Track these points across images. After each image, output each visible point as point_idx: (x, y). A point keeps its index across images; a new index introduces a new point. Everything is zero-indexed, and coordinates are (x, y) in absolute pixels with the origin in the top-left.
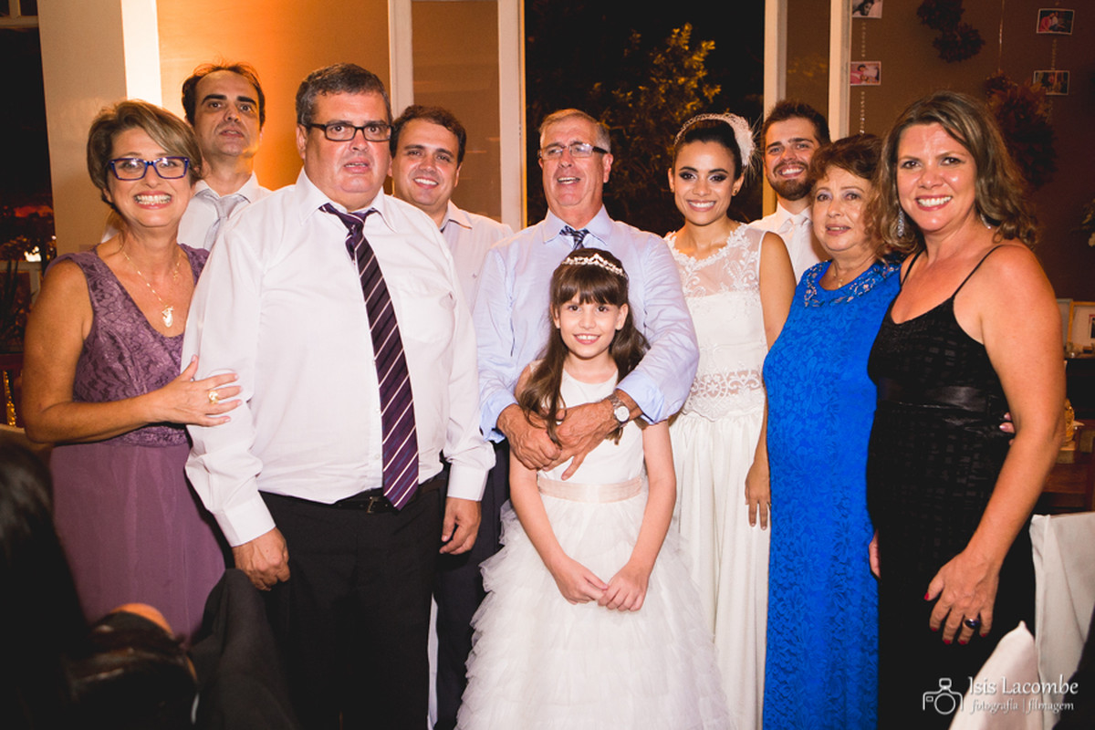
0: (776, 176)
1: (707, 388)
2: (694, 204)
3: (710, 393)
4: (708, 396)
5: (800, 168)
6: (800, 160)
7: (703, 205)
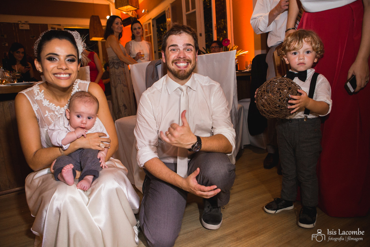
0: (173, 65)
2: (58, 76)
5: (187, 63)
6: (188, 58)
7: (65, 76)
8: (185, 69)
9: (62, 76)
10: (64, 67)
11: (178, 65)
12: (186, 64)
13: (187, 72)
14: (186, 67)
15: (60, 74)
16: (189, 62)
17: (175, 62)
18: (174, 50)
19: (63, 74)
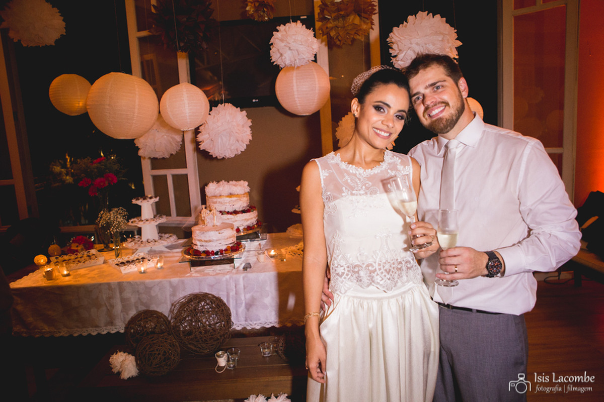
1: (384, 267)
3: (386, 270)
4: (385, 273)
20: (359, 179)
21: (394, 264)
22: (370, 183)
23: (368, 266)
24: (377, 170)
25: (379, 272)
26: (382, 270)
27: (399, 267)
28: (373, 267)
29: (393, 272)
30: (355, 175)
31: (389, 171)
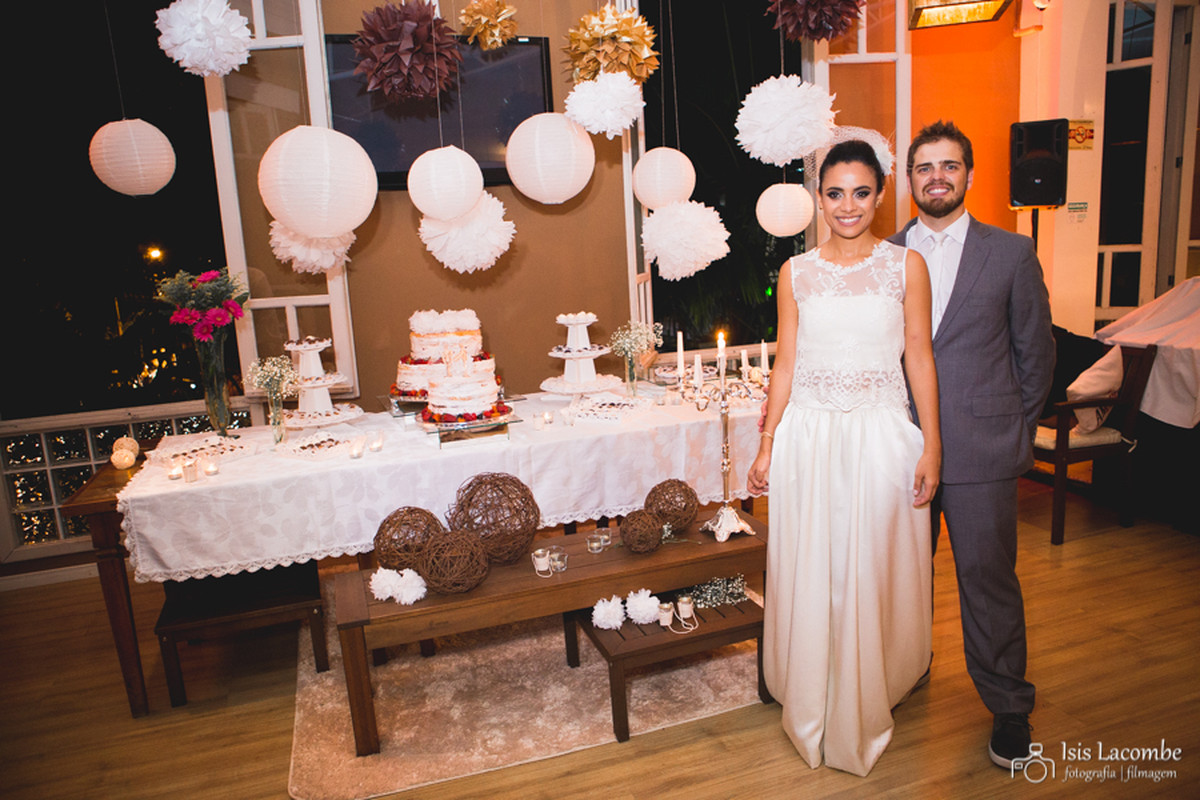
8: (942, 197)
9: (846, 221)
10: (849, 209)
11: (932, 192)
12: (944, 190)
13: (946, 204)
14: (944, 194)
15: (844, 218)
16: (951, 187)
17: (927, 189)
18: (925, 170)
19: (848, 218)
20: (834, 278)
21: (858, 380)
22: (845, 283)
23: (827, 378)
24: (859, 267)
25: (836, 386)
26: (840, 385)
27: (866, 383)
28: (831, 379)
29: (855, 388)
30: (830, 273)
31: (873, 269)
